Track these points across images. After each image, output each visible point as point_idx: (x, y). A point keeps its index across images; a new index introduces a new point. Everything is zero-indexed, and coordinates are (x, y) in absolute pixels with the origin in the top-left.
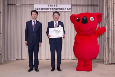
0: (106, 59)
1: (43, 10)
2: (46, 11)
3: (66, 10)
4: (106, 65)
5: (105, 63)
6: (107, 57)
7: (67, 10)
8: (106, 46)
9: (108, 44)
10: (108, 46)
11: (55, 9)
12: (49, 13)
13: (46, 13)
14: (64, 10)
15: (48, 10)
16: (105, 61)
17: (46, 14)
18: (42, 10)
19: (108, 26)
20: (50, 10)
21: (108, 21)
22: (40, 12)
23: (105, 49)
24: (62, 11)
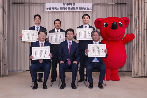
0: (135, 71)
1: (57, 10)
2: (61, 11)
3: (85, 10)
4: (134, 78)
5: (133, 76)
6: (136, 69)
7: (88, 10)
8: (135, 56)
9: (137, 53)
10: (137, 55)
11: (72, 9)
12: (65, 13)
13: (60, 13)
14: (84, 10)
15: (64, 10)
16: (134, 74)
17: (60, 15)
18: (55, 10)
19: (137, 30)
20: (65, 10)
21: (138, 24)
22: (54, 13)
23: (134, 58)
24: (81, 11)
